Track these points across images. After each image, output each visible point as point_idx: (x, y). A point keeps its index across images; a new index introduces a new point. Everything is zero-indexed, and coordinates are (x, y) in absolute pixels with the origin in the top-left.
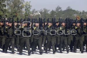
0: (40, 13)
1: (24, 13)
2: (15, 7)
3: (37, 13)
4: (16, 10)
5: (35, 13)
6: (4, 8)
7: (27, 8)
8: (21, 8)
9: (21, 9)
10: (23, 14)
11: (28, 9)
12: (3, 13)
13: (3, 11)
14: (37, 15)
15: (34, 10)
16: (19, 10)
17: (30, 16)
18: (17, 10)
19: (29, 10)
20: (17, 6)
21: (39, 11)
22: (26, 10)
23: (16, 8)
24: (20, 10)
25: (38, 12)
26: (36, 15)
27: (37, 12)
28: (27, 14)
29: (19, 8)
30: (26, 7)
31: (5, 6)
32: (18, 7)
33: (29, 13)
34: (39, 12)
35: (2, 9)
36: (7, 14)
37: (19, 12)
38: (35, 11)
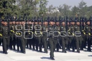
0: (58, 11)
1: (39, 10)
2: (27, 2)
3: (55, 10)
4: (29, 6)
5: (52, 10)
6: (13, 4)
7: (42, 4)
9: (34, 6)
10: (37, 11)
11: (43, 6)
12: (12, 10)
13: (11, 8)
14: (55, 12)
15: (52, 6)
16: (32, 6)
19: (45, 7)
20: (30, 2)
21: (57, 7)
22: (40, 6)
23: (29, 4)
24: (33, 6)
25: (56, 8)
26: (53, 12)
27: (55, 9)
28: (42, 11)
29: (31, 4)
30: (41, 2)
31: (15, 2)
32: (31, 3)
33: (44, 10)
34: (58, 9)
35: (11, 6)
36: (16, 11)
37: (32, 10)
38: (52, 8)
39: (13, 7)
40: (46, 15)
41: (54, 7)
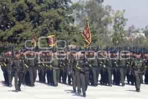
0: (144, 35)
1: (112, 33)
2: (92, 22)
3: (138, 34)
4: (95, 27)
5: (133, 34)
6: (71, 24)
7: (117, 23)
8: (105, 25)
9: (105, 27)
10: (109, 35)
11: (120, 26)
12: (69, 34)
13: (68, 30)
14: (137, 38)
15: (133, 27)
16: (100, 27)
17: (122, 40)
18: (97, 28)
20: (97, 20)
21: (143, 29)
22: (115, 27)
23: (95, 25)
24: (103, 27)
25: (140, 31)
26: (136, 38)
27: (137, 31)
28: (118, 36)
29: (100, 24)
30: (116, 21)
31: (73, 20)
32: (100, 22)
33: (121, 34)
34: (143, 33)
35: (67, 27)
36: (76, 36)
37: (100, 33)
38: (134, 30)
39: (70, 29)
40: (124, 42)
41: (136, 28)
